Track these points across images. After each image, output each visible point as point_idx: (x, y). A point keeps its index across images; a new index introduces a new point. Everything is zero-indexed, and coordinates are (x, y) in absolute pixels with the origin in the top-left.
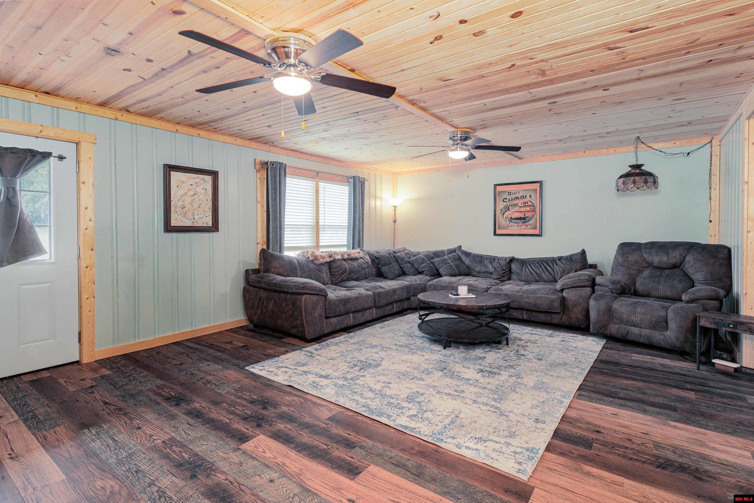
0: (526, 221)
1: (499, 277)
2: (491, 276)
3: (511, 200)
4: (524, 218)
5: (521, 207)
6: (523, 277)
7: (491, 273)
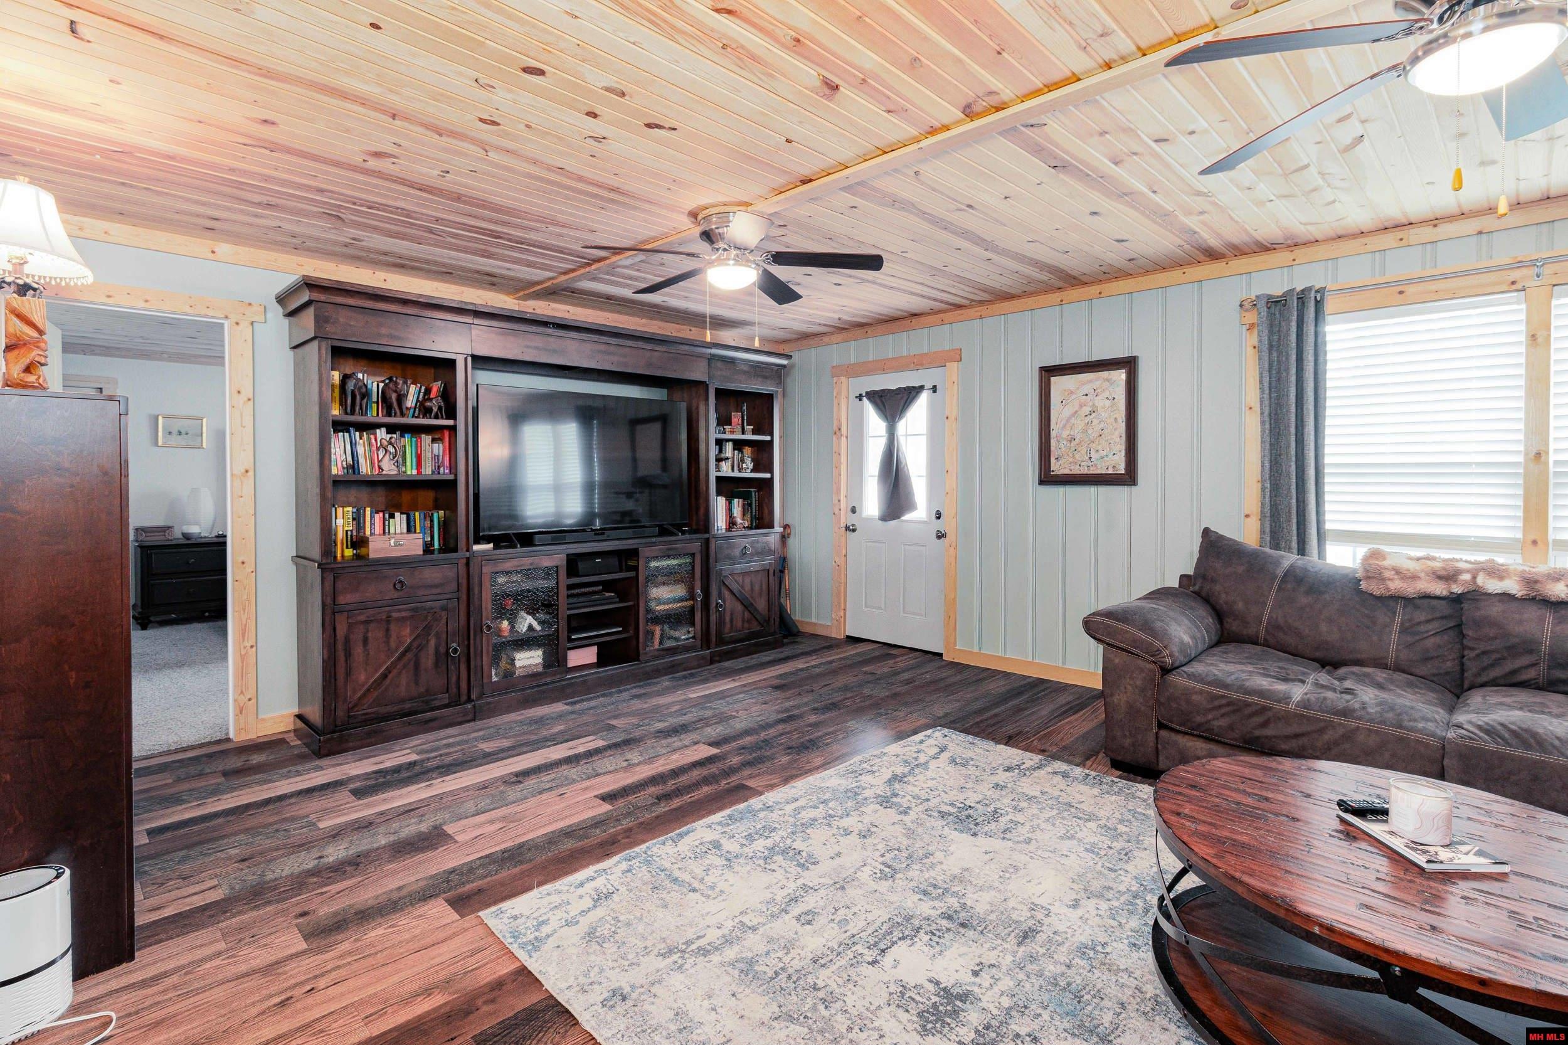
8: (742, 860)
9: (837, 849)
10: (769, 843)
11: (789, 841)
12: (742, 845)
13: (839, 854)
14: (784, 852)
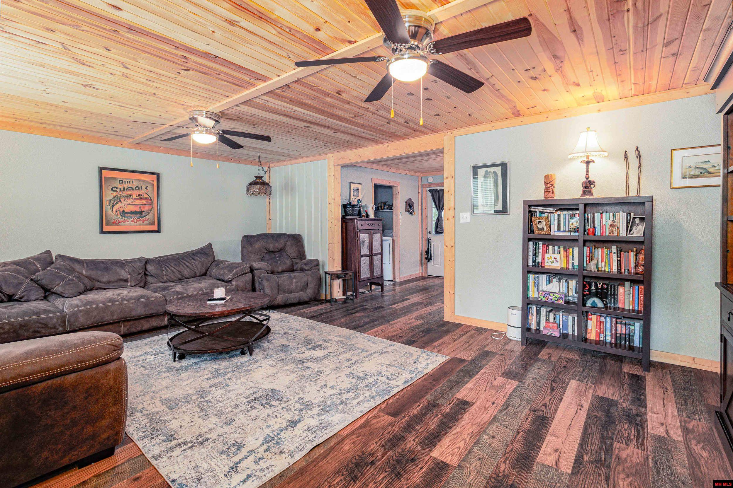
0: (142, 216)
1: (137, 283)
2: (125, 284)
3: (122, 190)
4: (141, 213)
5: (136, 199)
6: (165, 277)
7: (126, 281)
8: (376, 374)
9: (338, 380)
10: (367, 381)
11: (358, 382)
12: (378, 379)
13: (337, 378)
14: (359, 378)
